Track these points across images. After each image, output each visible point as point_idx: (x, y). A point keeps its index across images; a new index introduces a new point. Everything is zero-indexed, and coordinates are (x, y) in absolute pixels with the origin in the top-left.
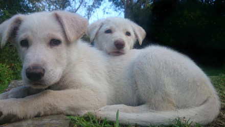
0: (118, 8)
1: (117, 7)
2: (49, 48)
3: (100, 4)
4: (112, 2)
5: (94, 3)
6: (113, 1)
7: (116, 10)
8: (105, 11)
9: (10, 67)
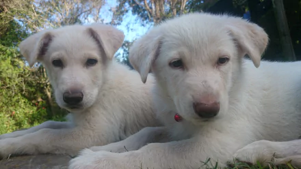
0: (145, 22)
1: (143, 20)
2: (85, 69)
3: (121, 20)
4: (136, 16)
5: (113, 20)
6: (138, 14)
7: (143, 25)
8: (128, 28)
9: (11, 116)
